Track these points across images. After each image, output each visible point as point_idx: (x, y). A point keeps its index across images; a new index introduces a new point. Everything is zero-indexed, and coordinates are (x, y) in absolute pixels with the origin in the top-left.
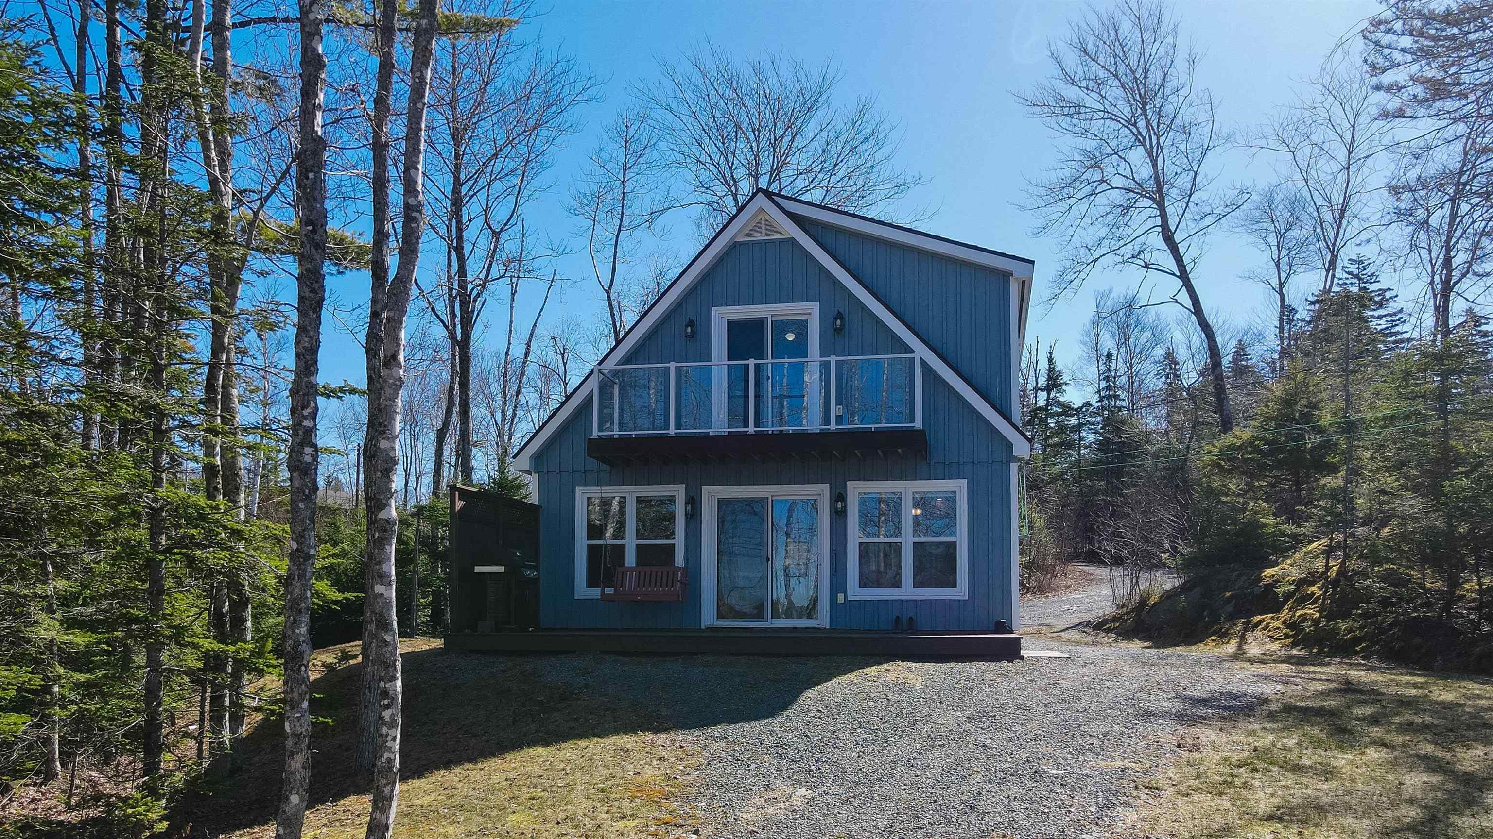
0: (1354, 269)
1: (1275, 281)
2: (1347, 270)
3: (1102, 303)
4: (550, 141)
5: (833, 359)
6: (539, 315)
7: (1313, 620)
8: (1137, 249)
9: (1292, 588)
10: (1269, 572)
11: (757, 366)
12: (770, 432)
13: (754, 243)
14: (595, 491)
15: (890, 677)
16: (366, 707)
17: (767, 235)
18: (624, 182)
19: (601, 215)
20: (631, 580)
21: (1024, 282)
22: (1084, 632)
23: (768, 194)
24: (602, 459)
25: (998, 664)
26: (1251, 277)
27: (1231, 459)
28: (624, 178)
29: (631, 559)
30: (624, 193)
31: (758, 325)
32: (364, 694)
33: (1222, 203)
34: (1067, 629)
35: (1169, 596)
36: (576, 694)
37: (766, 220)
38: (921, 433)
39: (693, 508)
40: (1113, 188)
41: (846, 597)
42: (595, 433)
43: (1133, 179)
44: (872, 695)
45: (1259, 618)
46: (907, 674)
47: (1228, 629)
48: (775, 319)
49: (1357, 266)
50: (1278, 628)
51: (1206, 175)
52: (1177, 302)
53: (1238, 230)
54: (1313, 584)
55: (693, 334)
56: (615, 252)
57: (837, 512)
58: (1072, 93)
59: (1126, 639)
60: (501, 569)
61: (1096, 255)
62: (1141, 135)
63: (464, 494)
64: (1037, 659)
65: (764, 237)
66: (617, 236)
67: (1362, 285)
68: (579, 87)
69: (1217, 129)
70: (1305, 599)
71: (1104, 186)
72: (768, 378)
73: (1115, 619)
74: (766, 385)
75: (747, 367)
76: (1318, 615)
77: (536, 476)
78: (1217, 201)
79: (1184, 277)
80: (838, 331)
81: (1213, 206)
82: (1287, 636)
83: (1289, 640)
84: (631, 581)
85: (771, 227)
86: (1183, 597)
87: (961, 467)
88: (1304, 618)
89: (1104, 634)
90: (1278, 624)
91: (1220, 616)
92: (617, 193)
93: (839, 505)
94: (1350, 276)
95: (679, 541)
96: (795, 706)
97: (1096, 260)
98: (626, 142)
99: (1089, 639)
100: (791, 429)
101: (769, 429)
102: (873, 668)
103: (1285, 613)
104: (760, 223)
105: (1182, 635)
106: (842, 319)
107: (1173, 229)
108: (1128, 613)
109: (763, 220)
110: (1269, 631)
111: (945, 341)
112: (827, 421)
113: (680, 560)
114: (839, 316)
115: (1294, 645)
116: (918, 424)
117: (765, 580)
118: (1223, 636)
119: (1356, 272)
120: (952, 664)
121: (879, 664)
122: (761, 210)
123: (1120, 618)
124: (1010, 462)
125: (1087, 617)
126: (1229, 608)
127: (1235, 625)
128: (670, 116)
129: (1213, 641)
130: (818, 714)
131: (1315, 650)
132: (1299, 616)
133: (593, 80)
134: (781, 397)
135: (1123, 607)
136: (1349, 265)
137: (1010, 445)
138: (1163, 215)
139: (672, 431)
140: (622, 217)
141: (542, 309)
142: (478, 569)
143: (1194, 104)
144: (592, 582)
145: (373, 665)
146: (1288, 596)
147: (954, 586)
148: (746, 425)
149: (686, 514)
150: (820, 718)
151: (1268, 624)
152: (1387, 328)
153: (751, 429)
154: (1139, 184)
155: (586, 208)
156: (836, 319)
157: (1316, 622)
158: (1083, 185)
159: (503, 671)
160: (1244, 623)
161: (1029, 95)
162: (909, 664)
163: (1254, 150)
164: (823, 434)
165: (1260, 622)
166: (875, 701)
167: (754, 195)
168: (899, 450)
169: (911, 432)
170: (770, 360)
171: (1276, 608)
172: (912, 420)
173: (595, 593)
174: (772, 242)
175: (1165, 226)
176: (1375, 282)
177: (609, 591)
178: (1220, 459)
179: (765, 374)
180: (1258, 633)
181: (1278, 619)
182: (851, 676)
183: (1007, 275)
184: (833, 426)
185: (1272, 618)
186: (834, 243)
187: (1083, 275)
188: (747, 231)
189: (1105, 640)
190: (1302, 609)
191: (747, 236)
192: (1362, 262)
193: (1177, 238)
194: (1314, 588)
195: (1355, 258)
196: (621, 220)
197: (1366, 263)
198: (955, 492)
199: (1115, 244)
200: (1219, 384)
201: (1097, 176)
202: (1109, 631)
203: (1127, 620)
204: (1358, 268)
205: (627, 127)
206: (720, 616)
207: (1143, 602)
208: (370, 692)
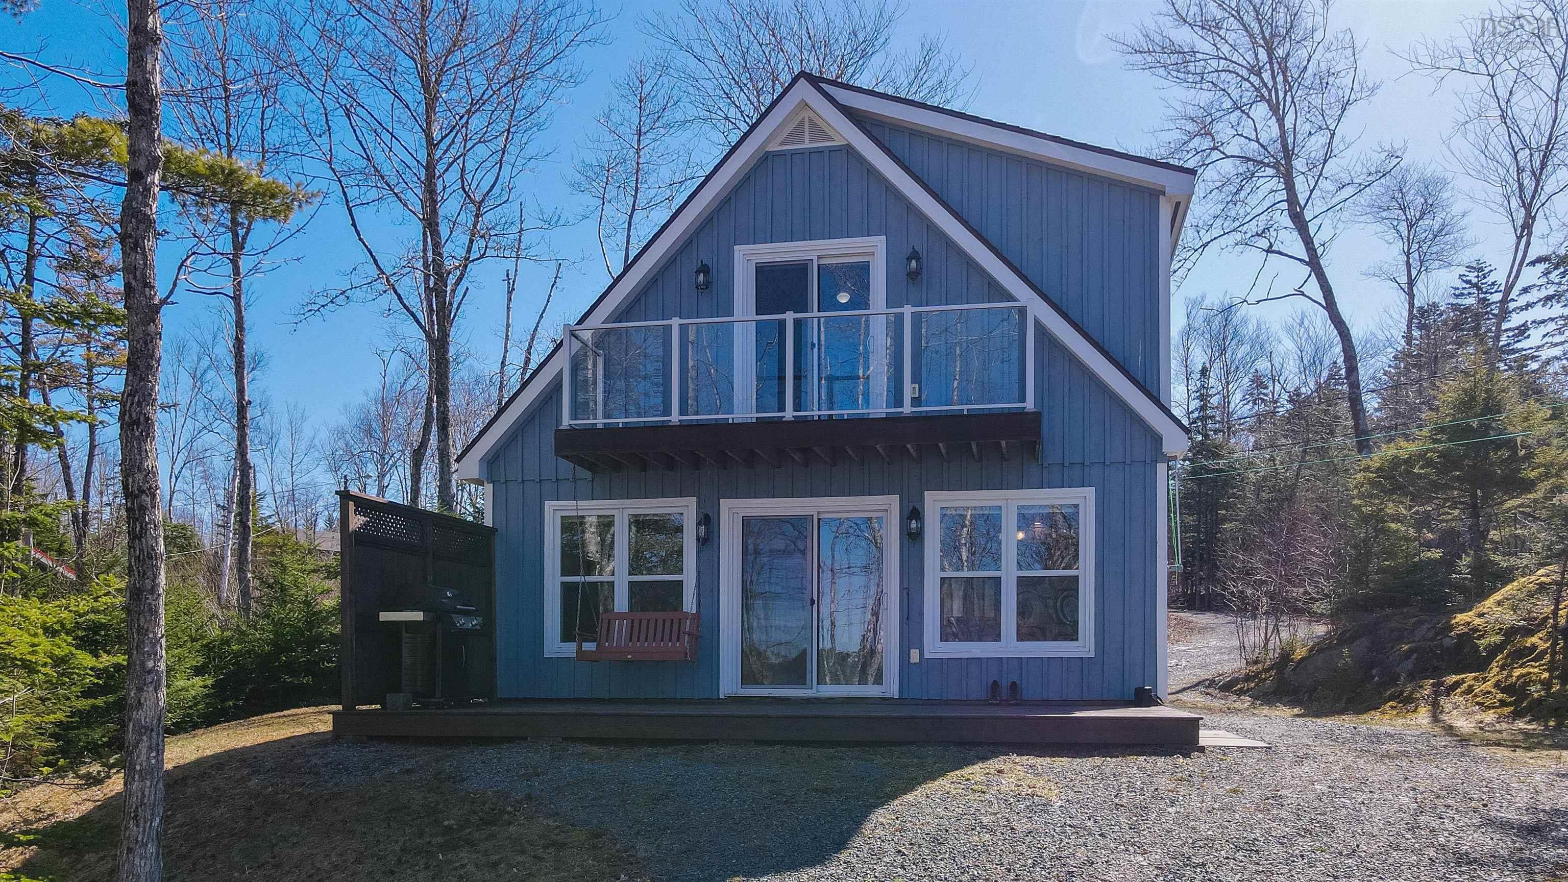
0: (1472, 277)
1: (1404, 279)
2: (1465, 278)
3: (1194, 312)
4: (547, 95)
5: (908, 311)
6: (541, 317)
7: (1542, 682)
8: (1262, 226)
9: (1498, 639)
10: (1461, 618)
11: (798, 323)
12: (816, 418)
13: (793, 153)
14: (568, 507)
15: (1007, 783)
16: (130, 850)
17: (811, 141)
18: (638, 151)
19: (612, 192)
20: (620, 629)
21: (1178, 204)
22: (1208, 694)
23: (815, 81)
24: (580, 462)
25: (1169, 760)
26: (1380, 273)
27: (1390, 478)
28: (639, 145)
29: (621, 602)
30: (638, 163)
31: (800, 270)
32: (127, 828)
33: (1365, 170)
34: (1184, 689)
35: (1320, 648)
36: (509, 813)
37: (810, 120)
38: (1036, 417)
39: (708, 532)
40: (1227, 157)
41: (921, 654)
42: (566, 421)
43: (1258, 141)
44: (985, 820)
45: (1454, 678)
46: (1031, 779)
47: (1412, 693)
48: (823, 262)
49: (1476, 274)
50: (1489, 692)
51: (1343, 138)
52: (1303, 294)
53: (1362, 219)
54: (1531, 633)
55: (707, 285)
56: (629, 236)
57: (910, 535)
58: (1184, 36)
59: (1268, 704)
60: (418, 616)
61: (1206, 239)
62: (1267, 87)
63: (364, 505)
64: (1225, 751)
65: (807, 145)
66: (631, 217)
67: (1482, 296)
68: (579, 21)
69: (1361, 78)
70: (1521, 654)
71: (1216, 155)
72: (813, 345)
73: (1248, 678)
74: (809, 357)
75: (782, 324)
76: (1546, 675)
77: (489, 487)
78: (1358, 168)
79: (1314, 263)
80: (913, 276)
81: (1353, 174)
82: (1503, 703)
83: (1507, 710)
84: (620, 632)
85: (817, 131)
86: (1346, 651)
87: (1087, 470)
88: (1527, 680)
89: (1235, 697)
90: (1488, 686)
91: (1399, 676)
92: (631, 165)
93: (914, 524)
94: (1468, 286)
95: (689, 577)
96: (858, 841)
97: (1205, 245)
98: (641, 101)
99: (1217, 704)
100: (846, 413)
101: (814, 413)
102: (976, 767)
103: (1494, 672)
104: (802, 123)
105: (1344, 699)
106: (918, 259)
107: (1302, 203)
108: (1266, 671)
109: (806, 120)
110: (1476, 696)
111: (1065, 290)
112: (899, 403)
113: (689, 604)
114: (915, 255)
115: (1517, 715)
116: (1030, 404)
117: (809, 630)
118: (1407, 702)
119: (1475, 280)
120: (1098, 760)
121: (984, 759)
122: (805, 105)
123: (1256, 676)
124: (1156, 462)
125: (1205, 674)
126: (1409, 665)
127: (1421, 687)
128: (692, 62)
129: (1393, 708)
130: (899, 859)
131: (1552, 723)
132: (1519, 677)
133: (597, 15)
134: (831, 379)
135: (1256, 662)
136: (1467, 274)
137: (1157, 439)
138: (1290, 187)
139: (675, 417)
140: (636, 193)
141: (544, 310)
142: (385, 616)
143: (1333, 48)
144: (567, 636)
145: (142, 779)
146: (1494, 650)
147: (1077, 640)
148: (782, 408)
149: (698, 539)
150: (903, 867)
151: (1470, 686)
152: (1509, 344)
153: (789, 414)
154: (1263, 146)
155: (593, 183)
156: (909, 259)
157: (1547, 684)
158: (1190, 155)
159: (408, 771)
160: (1433, 685)
161: (1130, 40)
162: (1032, 760)
163: (1442, 72)
164: (891, 420)
165: (1457, 684)
166: (992, 831)
167: (795, 81)
168: (1003, 443)
169: (1021, 414)
170: (816, 313)
171: (1480, 664)
172: (1023, 400)
173: (570, 649)
174: (819, 151)
175: (1292, 199)
176: (1496, 292)
177: (590, 646)
178: (1379, 477)
179: (809, 341)
180: (1457, 698)
181: (1485, 680)
182: (944, 783)
183: (1155, 194)
184: (907, 409)
185: (1475, 679)
186: (907, 152)
187: (1188, 264)
188: (780, 139)
189: (1238, 705)
190: (1521, 667)
191: (783, 143)
192: (1480, 270)
193: (1308, 215)
194: (1534, 640)
195: (1474, 265)
196: (635, 197)
197: (1487, 270)
198: (1076, 506)
199: (1229, 225)
200: (1354, 393)
201: (1207, 143)
202: (1241, 692)
203: (1265, 679)
204: (1478, 277)
205: (641, 82)
206: (748, 678)
207: (1285, 657)
208: (138, 826)
